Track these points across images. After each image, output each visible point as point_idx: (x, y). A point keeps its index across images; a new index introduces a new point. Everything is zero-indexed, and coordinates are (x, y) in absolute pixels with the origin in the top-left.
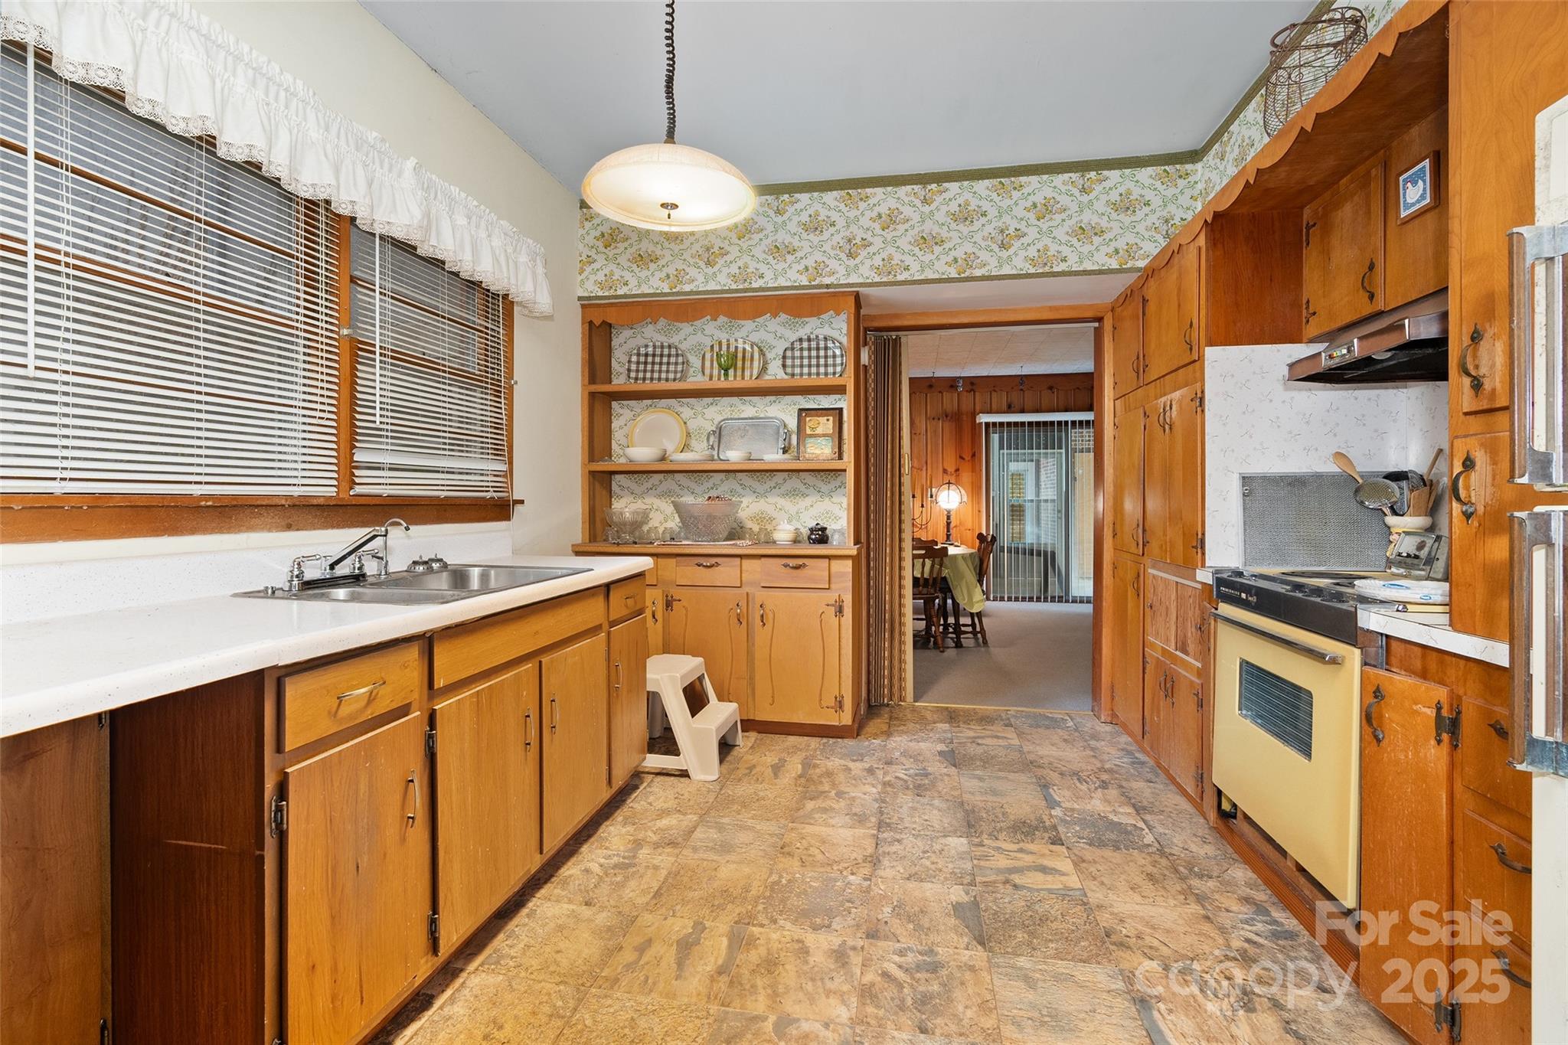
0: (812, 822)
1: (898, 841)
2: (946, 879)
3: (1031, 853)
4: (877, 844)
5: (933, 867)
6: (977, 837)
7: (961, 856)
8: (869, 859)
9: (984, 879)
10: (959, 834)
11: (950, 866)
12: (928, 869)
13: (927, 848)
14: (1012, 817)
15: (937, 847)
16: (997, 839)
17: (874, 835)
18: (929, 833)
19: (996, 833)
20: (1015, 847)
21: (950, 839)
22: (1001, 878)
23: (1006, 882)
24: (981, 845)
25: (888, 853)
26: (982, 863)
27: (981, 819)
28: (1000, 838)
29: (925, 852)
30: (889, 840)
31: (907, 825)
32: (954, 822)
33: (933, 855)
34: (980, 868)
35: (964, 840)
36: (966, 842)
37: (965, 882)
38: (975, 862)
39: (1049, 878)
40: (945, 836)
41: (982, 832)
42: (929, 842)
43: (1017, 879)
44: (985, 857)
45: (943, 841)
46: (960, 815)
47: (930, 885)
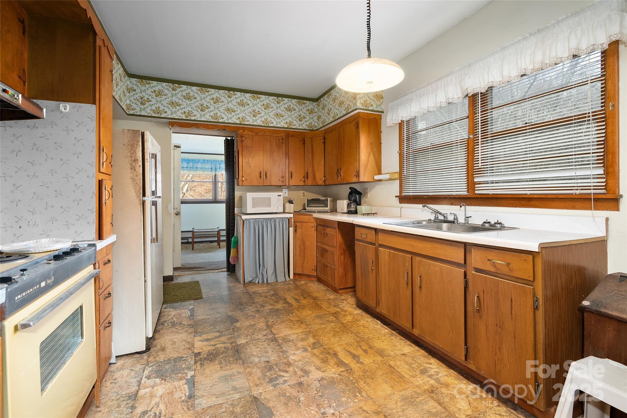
0: (302, 333)
1: (264, 335)
2: (243, 328)
3: (210, 345)
4: (272, 332)
5: (248, 330)
6: (233, 346)
7: (239, 336)
8: (271, 326)
9: (230, 331)
10: (242, 345)
11: (242, 332)
12: (249, 329)
13: (252, 336)
14: (217, 362)
15: (249, 337)
16: (225, 348)
17: (275, 335)
18: (254, 342)
19: (225, 350)
20: (218, 346)
21: (245, 342)
22: (223, 333)
23: (222, 332)
24: (231, 343)
25: (266, 330)
26: (231, 336)
27: (232, 356)
28: (223, 348)
29: (253, 334)
30: (268, 335)
31: (265, 343)
32: (245, 350)
33: (249, 334)
34: (231, 334)
35: (239, 343)
36: (238, 342)
37: (236, 329)
38: (233, 336)
39: (206, 338)
40: (247, 342)
41: (232, 349)
42: (253, 338)
43: (218, 334)
44: (229, 339)
45: (247, 340)
46: (243, 356)
47: (247, 325)
